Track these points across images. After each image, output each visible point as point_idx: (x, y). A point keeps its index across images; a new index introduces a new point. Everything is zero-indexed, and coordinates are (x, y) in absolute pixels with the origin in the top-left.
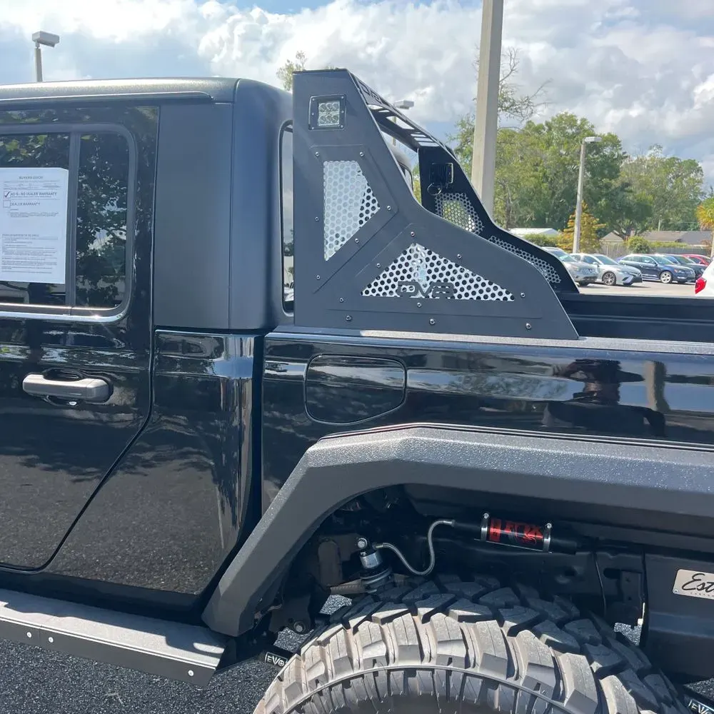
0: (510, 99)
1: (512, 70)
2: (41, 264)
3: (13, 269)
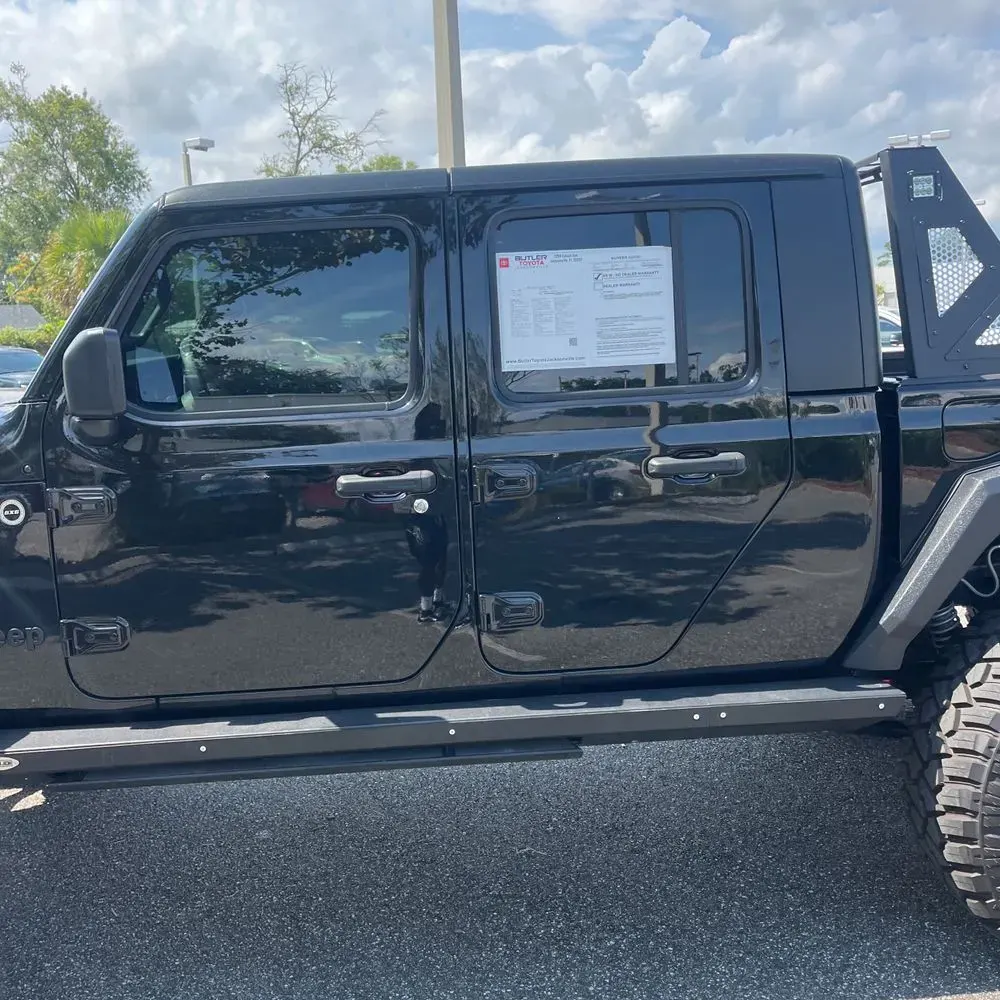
0: (330, 136)
1: (329, 98)
2: (646, 345)
3: (612, 354)
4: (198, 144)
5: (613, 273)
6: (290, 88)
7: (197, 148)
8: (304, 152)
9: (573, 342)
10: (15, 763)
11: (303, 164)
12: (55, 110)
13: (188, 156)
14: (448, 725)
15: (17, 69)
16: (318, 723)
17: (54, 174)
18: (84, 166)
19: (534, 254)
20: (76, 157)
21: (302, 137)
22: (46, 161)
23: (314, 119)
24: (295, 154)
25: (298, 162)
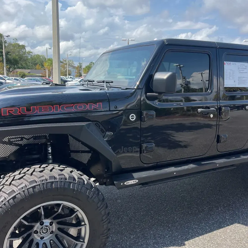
5: (241, 68)
9: (235, 81)
10: (137, 181)
14: (217, 164)
16: (192, 166)
19: (229, 62)
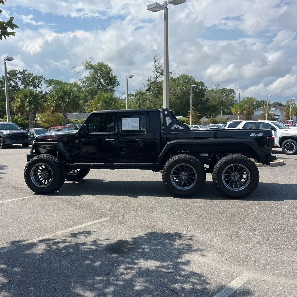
4: (130, 76)
6: (155, 60)
7: (129, 77)
8: (158, 76)
11: (157, 79)
12: (99, 67)
13: (127, 79)
15: (91, 58)
17: (98, 82)
18: (105, 80)
20: (103, 78)
21: (158, 72)
22: (96, 79)
23: (161, 67)
24: (156, 76)
25: (156, 78)
